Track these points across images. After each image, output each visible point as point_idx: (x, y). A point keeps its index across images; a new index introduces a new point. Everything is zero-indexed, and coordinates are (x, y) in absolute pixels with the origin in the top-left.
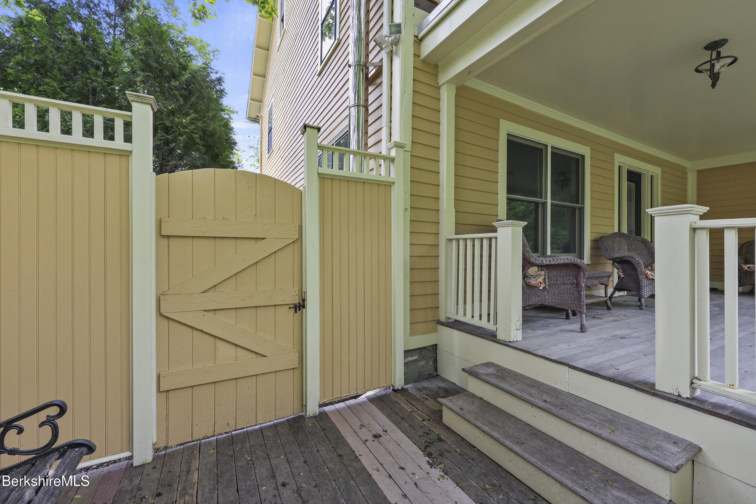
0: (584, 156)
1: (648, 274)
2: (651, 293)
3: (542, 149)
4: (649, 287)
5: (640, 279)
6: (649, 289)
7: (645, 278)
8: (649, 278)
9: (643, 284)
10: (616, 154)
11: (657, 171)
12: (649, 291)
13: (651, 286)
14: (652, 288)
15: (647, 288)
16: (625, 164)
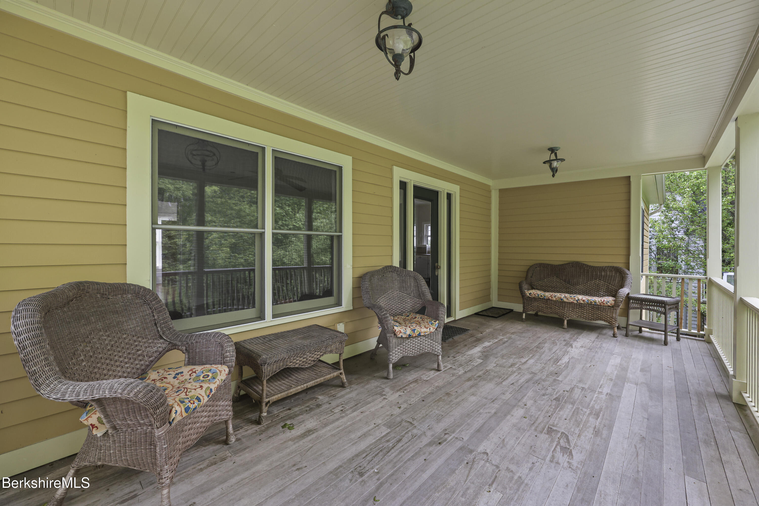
0: (342, 167)
1: (396, 331)
2: (402, 355)
3: (257, 153)
4: (399, 347)
5: (388, 338)
6: (399, 351)
7: (393, 336)
8: (398, 336)
9: (391, 345)
10: (394, 166)
11: (454, 189)
12: (399, 353)
13: (402, 346)
14: (402, 349)
15: (397, 349)
16: (411, 180)
